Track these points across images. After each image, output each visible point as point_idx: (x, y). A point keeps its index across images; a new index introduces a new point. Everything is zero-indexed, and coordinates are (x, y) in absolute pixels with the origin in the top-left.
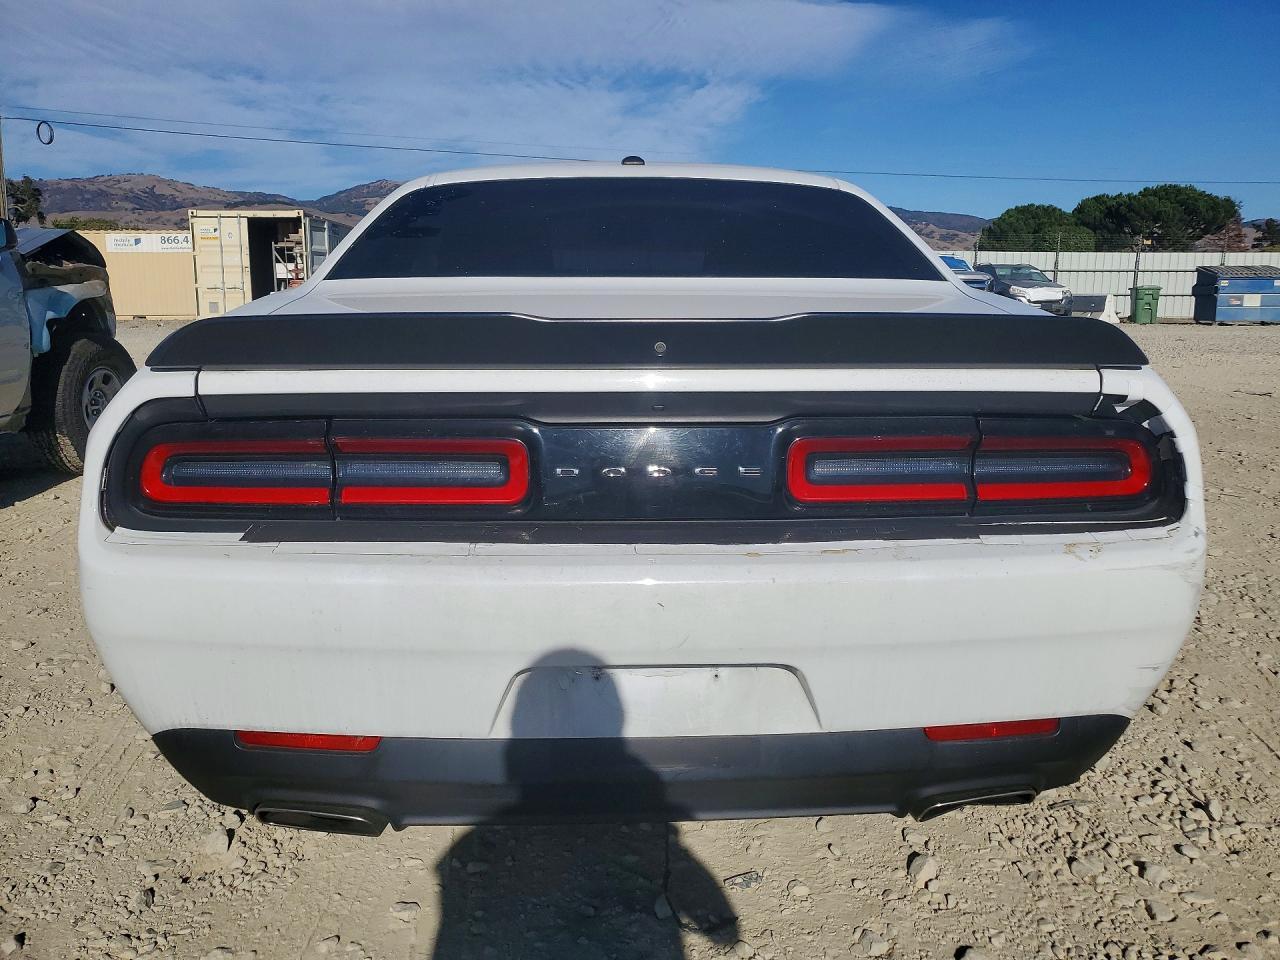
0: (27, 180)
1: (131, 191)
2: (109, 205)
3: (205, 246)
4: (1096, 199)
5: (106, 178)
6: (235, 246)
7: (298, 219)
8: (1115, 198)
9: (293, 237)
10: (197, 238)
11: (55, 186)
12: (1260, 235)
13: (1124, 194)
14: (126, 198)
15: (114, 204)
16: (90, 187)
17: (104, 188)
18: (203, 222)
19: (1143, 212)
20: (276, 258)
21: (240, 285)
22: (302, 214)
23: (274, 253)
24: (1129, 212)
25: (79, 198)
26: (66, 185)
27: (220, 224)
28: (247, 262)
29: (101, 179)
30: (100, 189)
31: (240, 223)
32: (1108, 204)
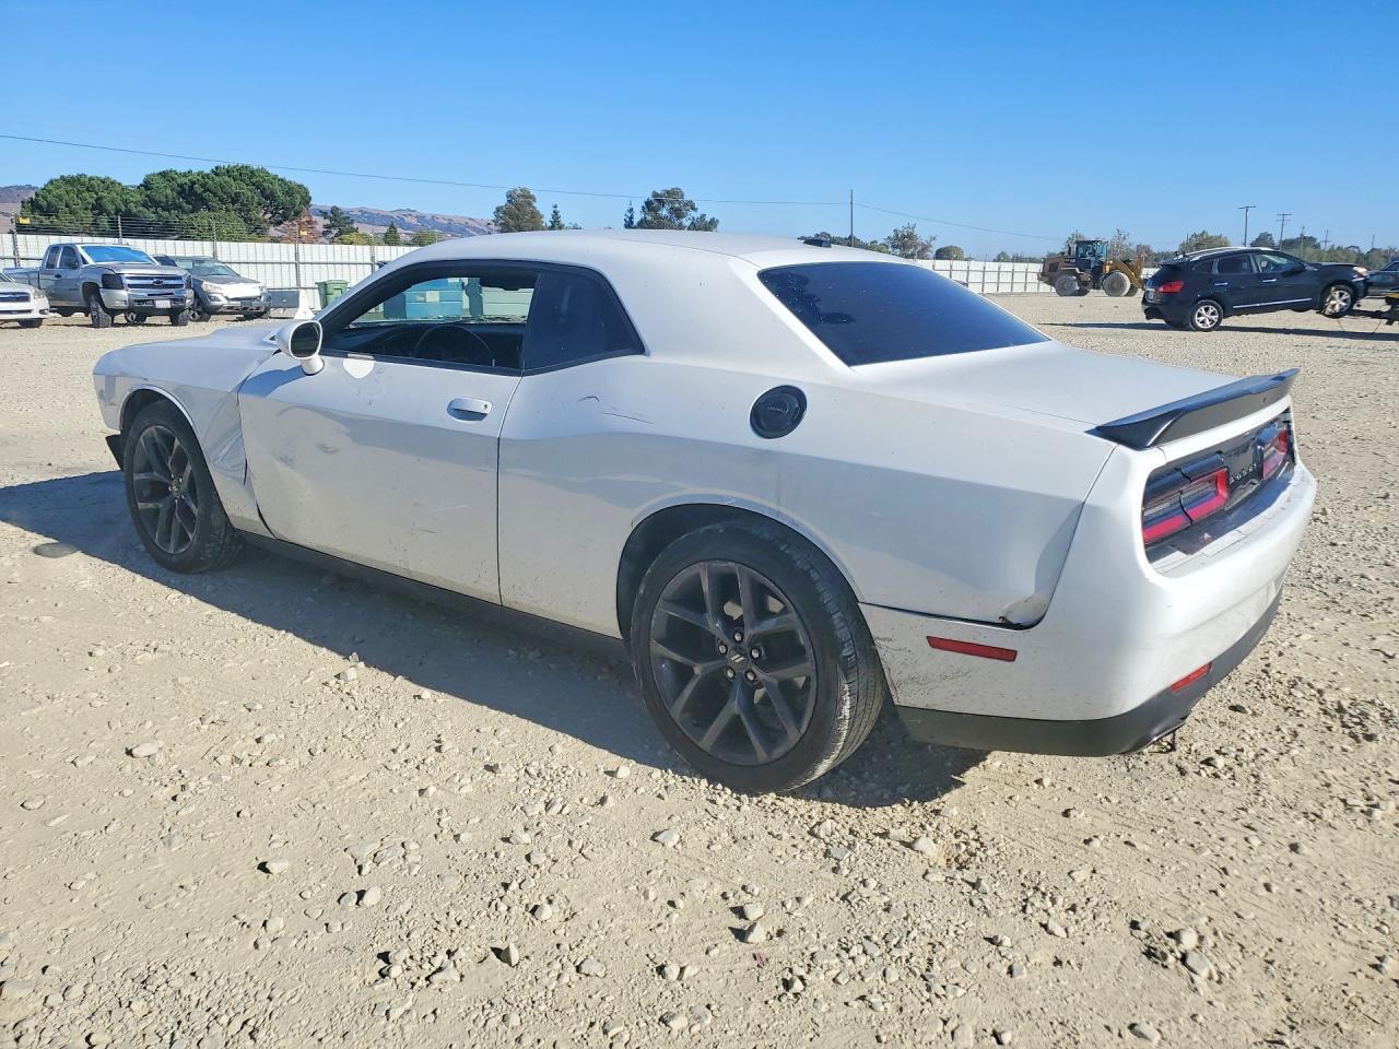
4: (163, 175)
8: (185, 175)
12: (327, 222)
13: (194, 171)
19: (220, 193)
24: (204, 191)
32: (179, 181)
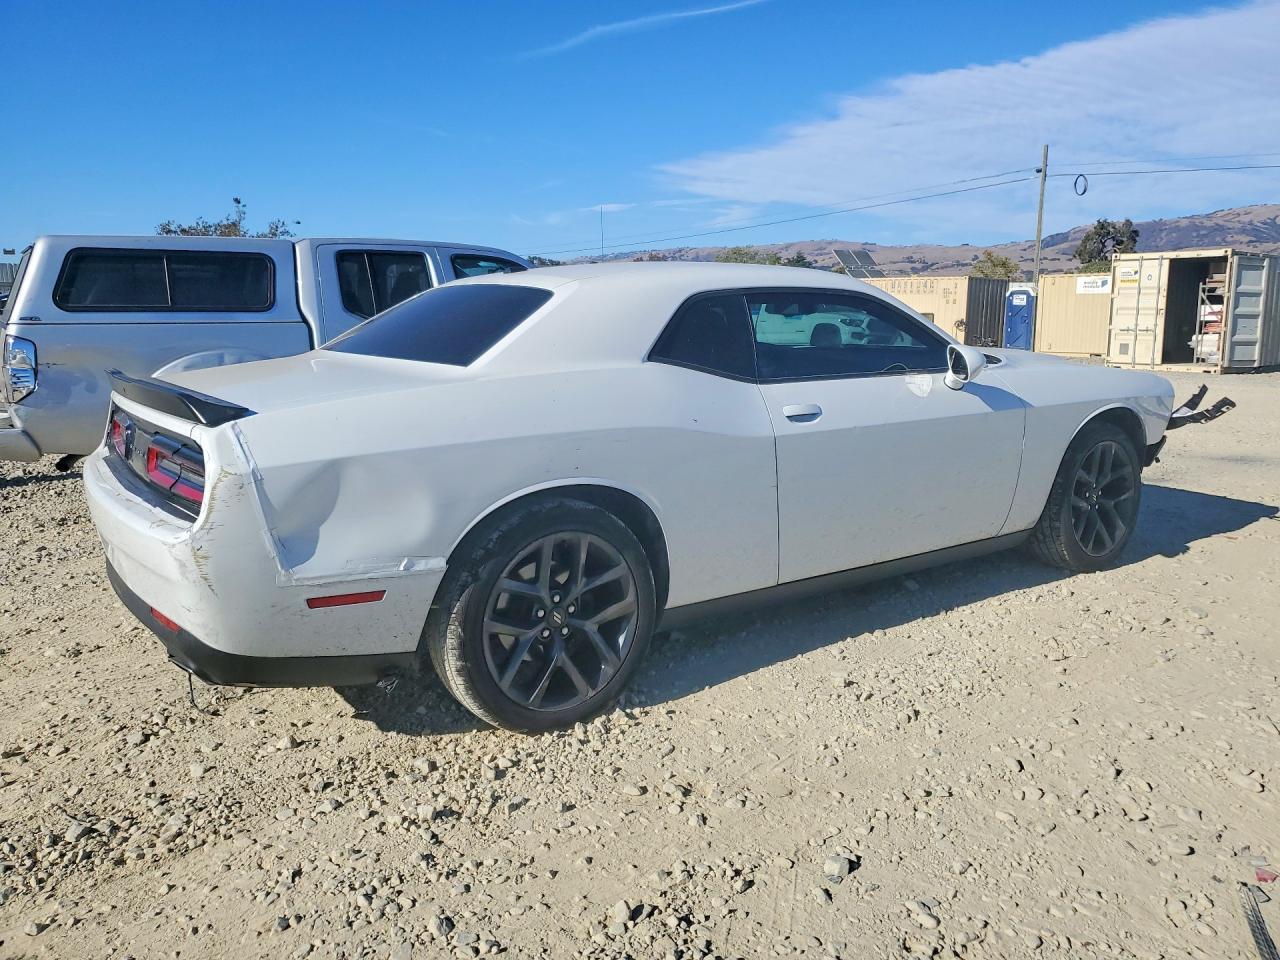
0: (1128, 223)
1: (1251, 223)
2: (1224, 240)
3: (1125, 288)
5: (1226, 212)
6: (1153, 288)
7: (1224, 259)
9: (1217, 277)
10: (1118, 282)
11: (1173, 225)
14: (1243, 231)
15: (1229, 239)
16: (1208, 223)
17: (1221, 222)
18: (1125, 264)
20: (1203, 299)
21: (1152, 327)
22: (1229, 253)
23: (1201, 294)
25: (1195, 234)
26: (1184, 223)
27: (1141, 266)
28: (1162, 304)
29: (1220, 214)
30: (1217, 224)
31: (1161, 265)
